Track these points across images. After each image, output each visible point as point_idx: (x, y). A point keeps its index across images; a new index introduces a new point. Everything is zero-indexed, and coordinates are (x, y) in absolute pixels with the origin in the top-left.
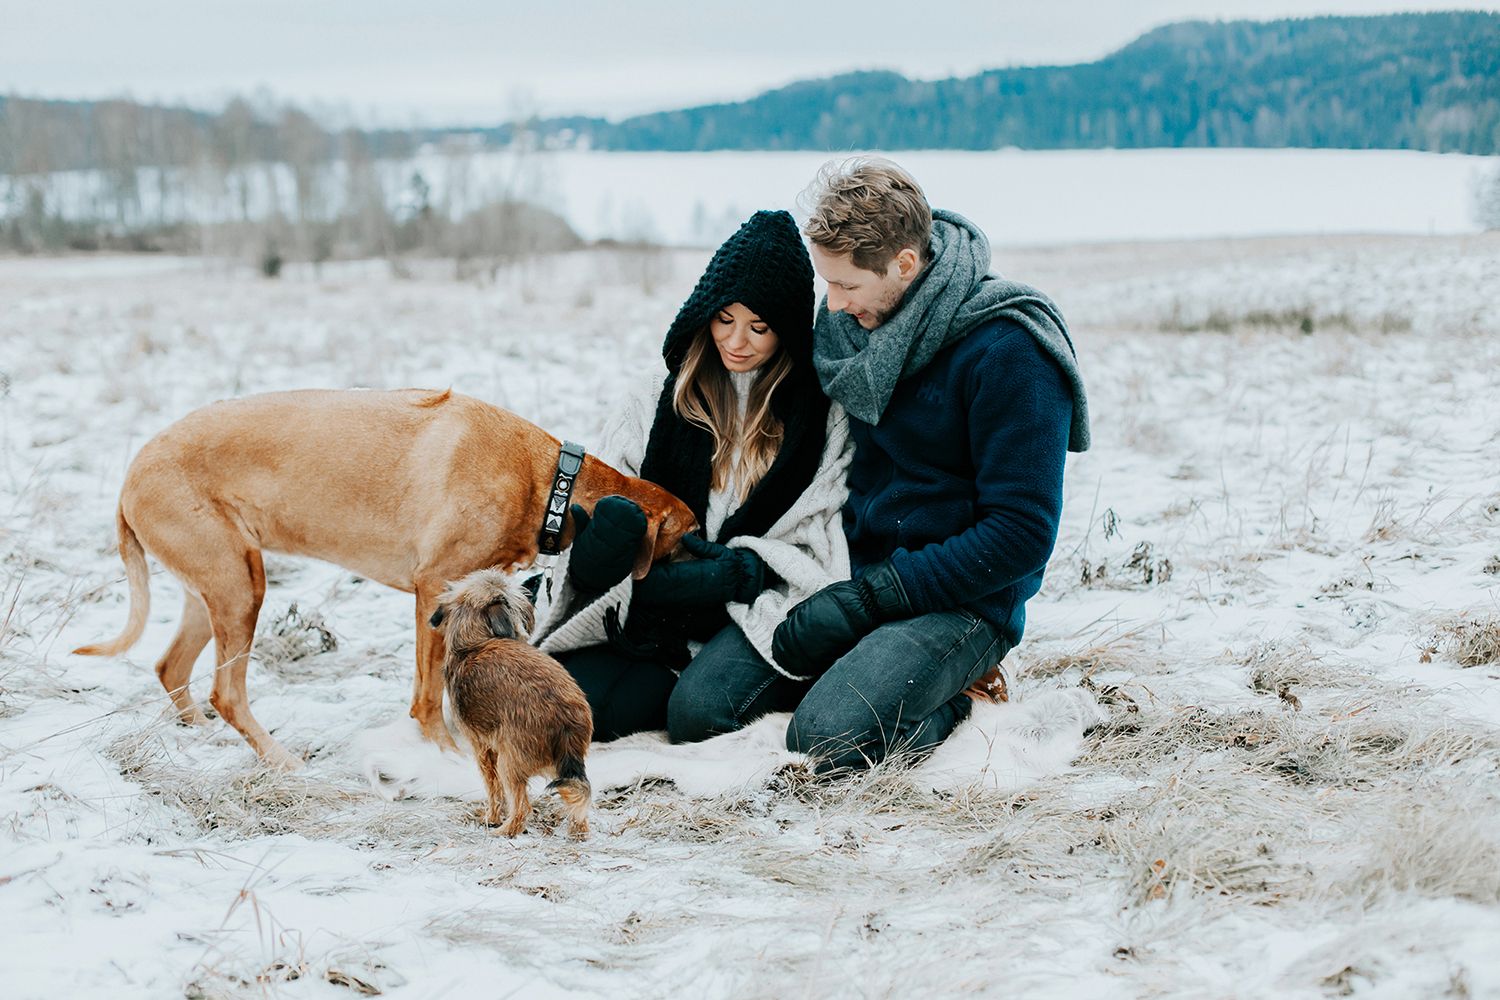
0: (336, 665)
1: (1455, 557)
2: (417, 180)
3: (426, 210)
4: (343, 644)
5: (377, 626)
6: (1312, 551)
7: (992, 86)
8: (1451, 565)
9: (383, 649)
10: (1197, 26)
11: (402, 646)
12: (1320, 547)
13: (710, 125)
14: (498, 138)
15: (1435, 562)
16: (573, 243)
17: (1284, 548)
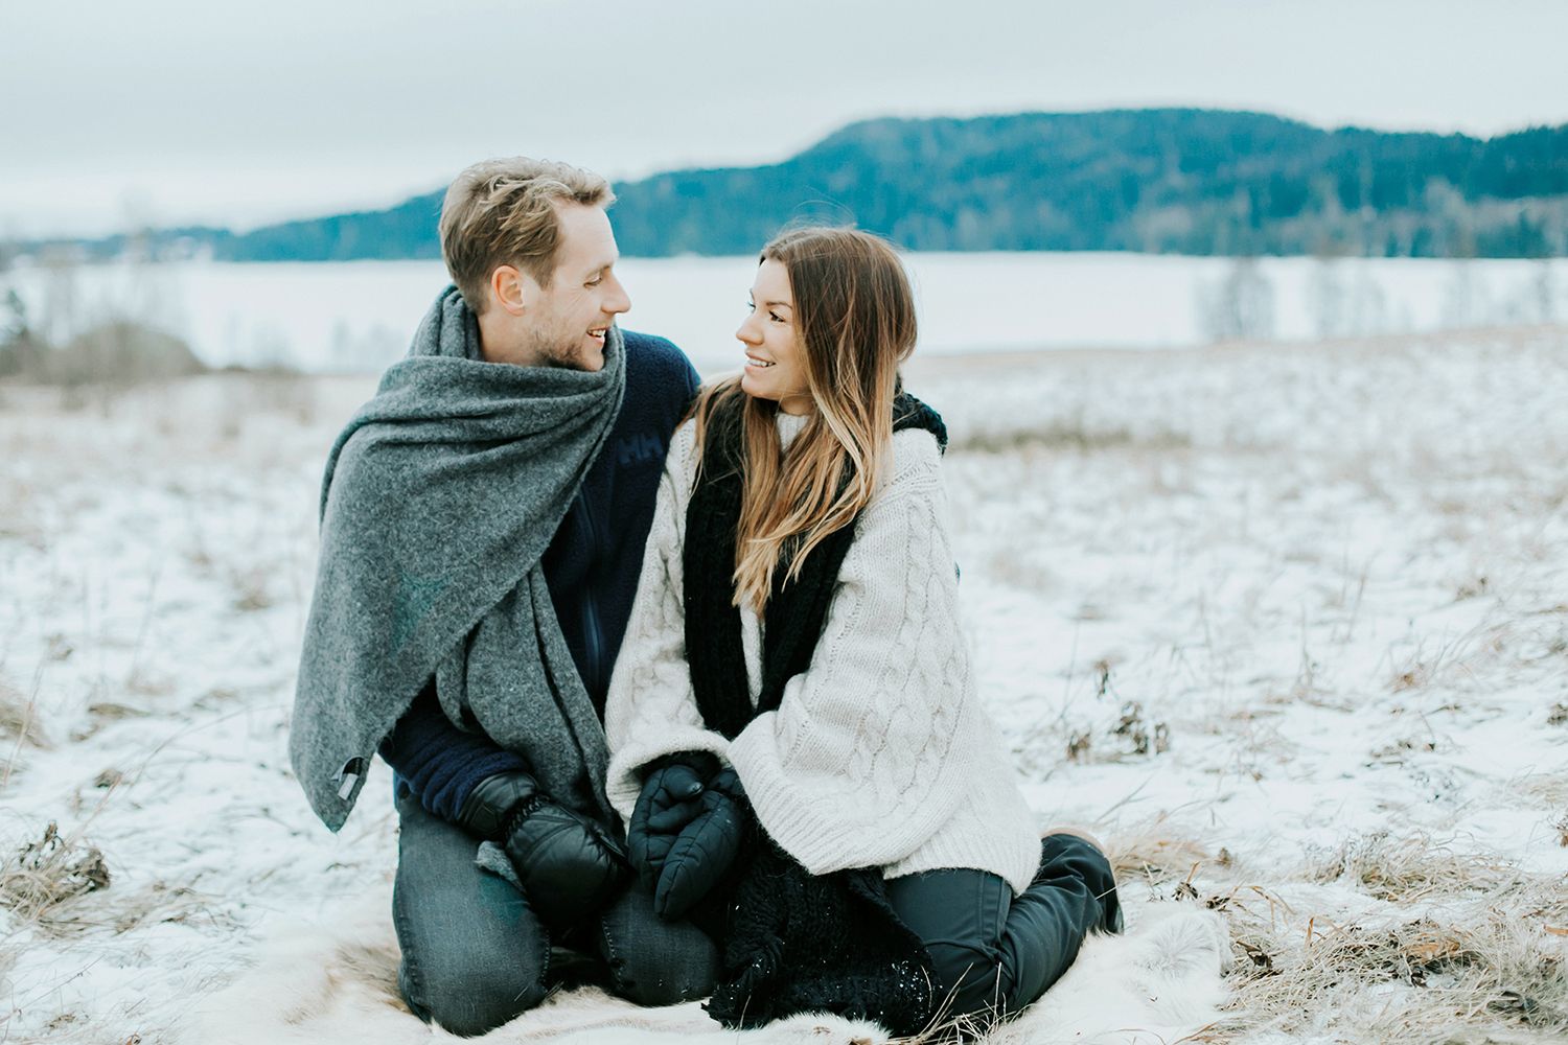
0: (112, 907)
1: (1504, 706)
2: (13, 300)
3: (24, 334)
4: (118, 877)
5: (156, 848)
6: (1318, 705)
7: (666, 189)
8: (1498, 716)
9: (175, 881)
10: (891, 123)
11: (200, 876)
12: (1327, 700)
13: (349, 236)
14: (105, 250)
15: (1478, 714)
16: (195, 368)
17: (1280, 701)
